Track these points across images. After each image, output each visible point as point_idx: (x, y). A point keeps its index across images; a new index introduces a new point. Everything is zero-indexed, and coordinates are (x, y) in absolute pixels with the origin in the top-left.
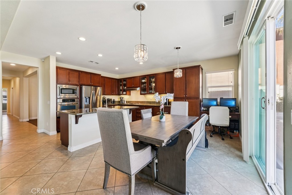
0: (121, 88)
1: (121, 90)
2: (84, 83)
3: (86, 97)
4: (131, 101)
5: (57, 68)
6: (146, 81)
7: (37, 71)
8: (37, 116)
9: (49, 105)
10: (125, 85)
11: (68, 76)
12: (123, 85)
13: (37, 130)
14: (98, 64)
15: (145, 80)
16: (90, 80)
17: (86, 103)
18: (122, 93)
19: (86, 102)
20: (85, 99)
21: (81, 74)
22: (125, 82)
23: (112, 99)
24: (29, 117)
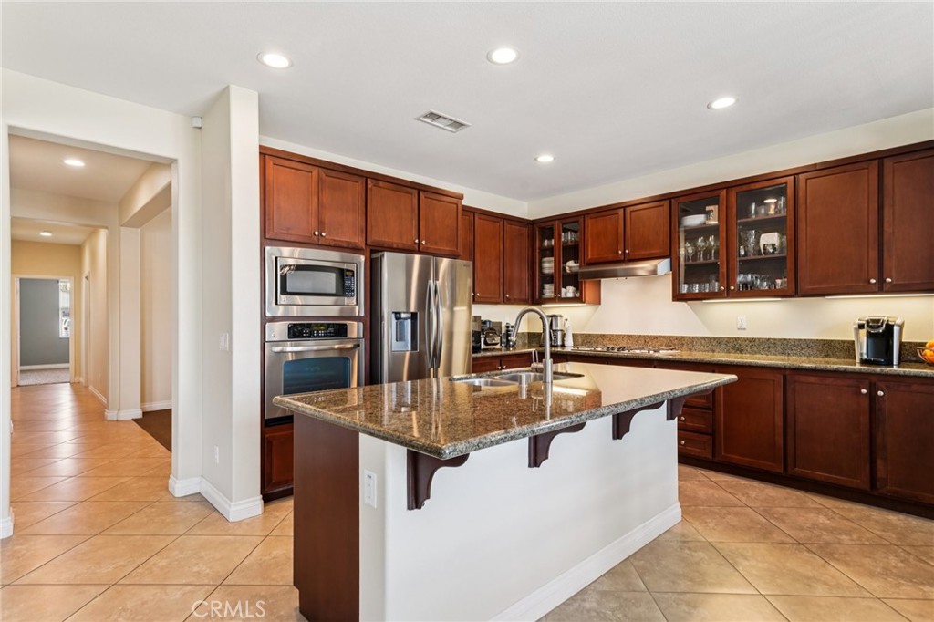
0: (548, 266)
1: (549, 279)
2: (386, 239)
3: (398, 315)
4: (603, 336)
5: (265, 154)
6: (714, 222)
7: (169, 187)
8: (170, 399)
9: (229, 353)
10: (572, 251)
11: (315, 199)
12: (559, 252)
13: (170, 481)
14: (463, 131)
15: (707, 213)
16: (415, 222)
17: (400, 343)
18: (557, 291)
19: (400, 337)
20: (394, 321)
21: (374, 188)
22: (569, 237)
23: (501, 323)
24: (143, 400)
